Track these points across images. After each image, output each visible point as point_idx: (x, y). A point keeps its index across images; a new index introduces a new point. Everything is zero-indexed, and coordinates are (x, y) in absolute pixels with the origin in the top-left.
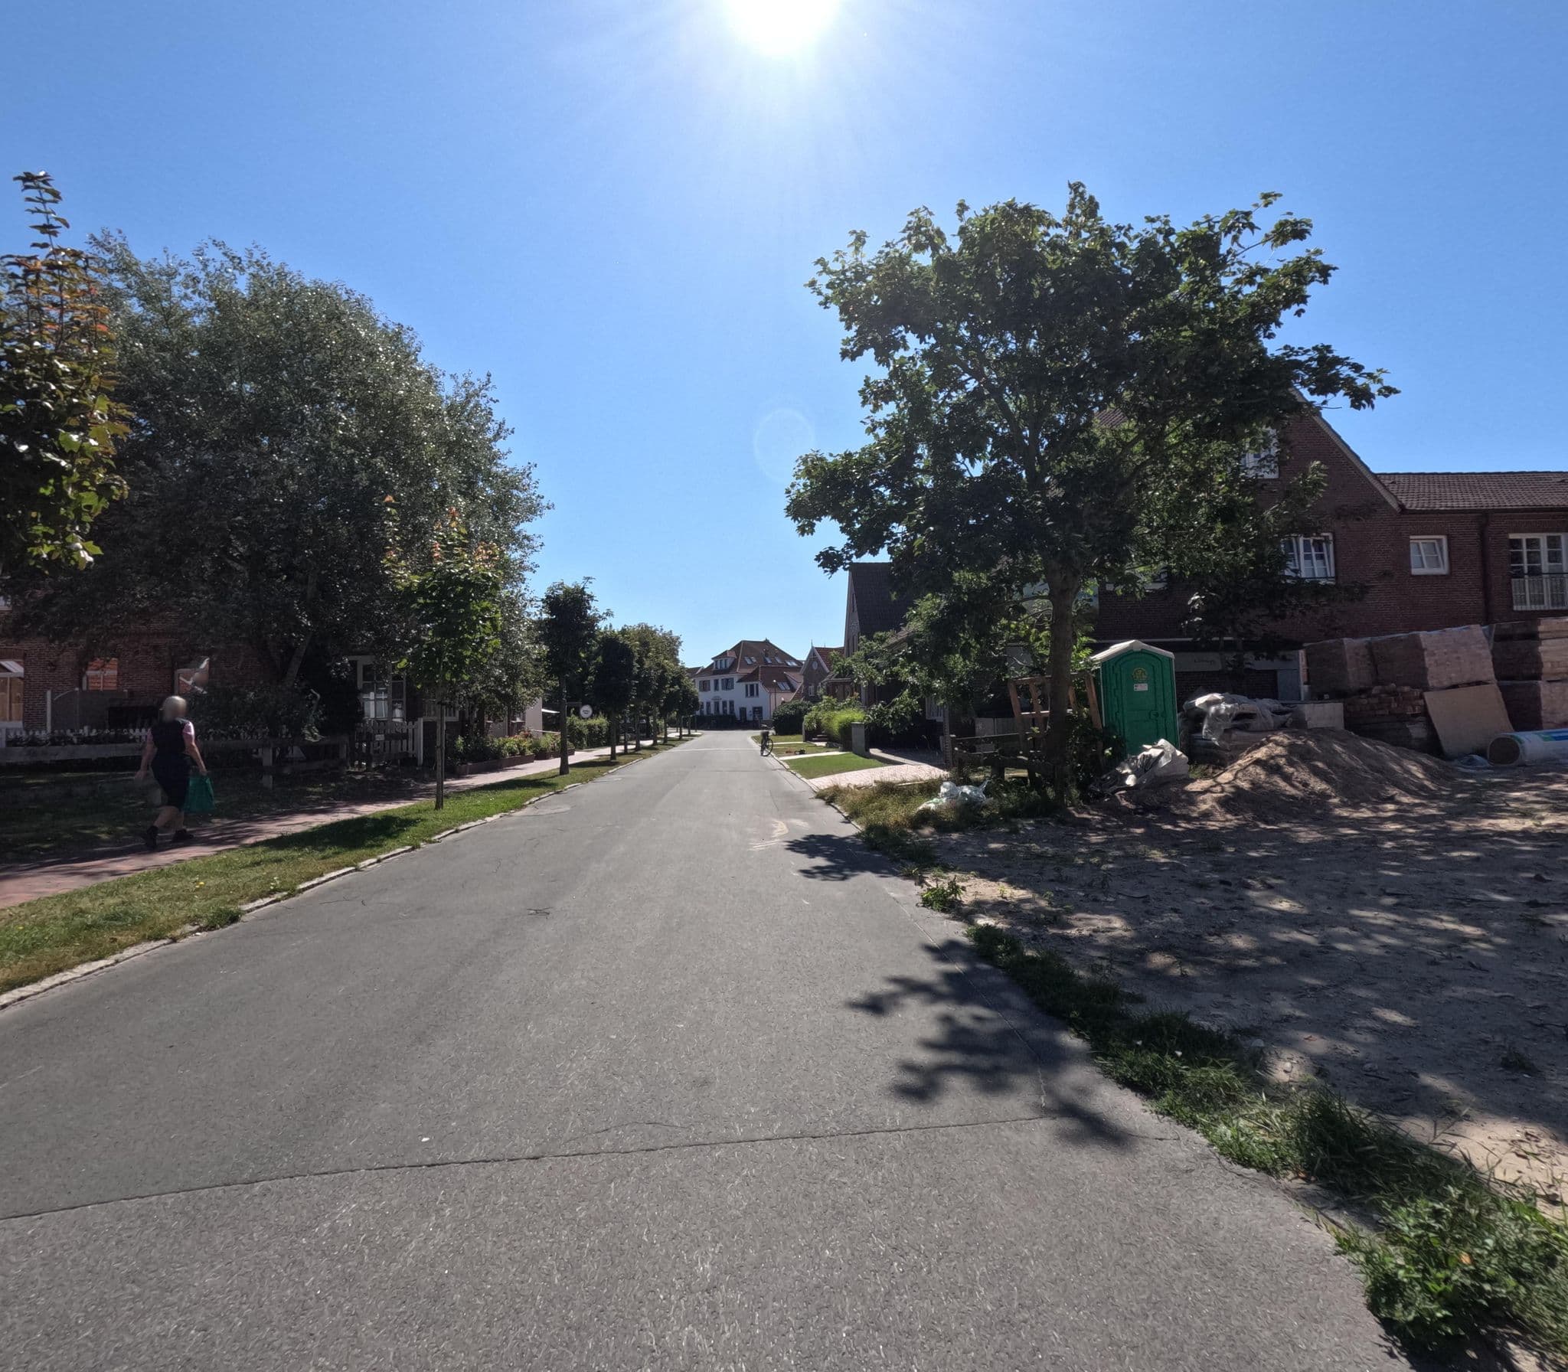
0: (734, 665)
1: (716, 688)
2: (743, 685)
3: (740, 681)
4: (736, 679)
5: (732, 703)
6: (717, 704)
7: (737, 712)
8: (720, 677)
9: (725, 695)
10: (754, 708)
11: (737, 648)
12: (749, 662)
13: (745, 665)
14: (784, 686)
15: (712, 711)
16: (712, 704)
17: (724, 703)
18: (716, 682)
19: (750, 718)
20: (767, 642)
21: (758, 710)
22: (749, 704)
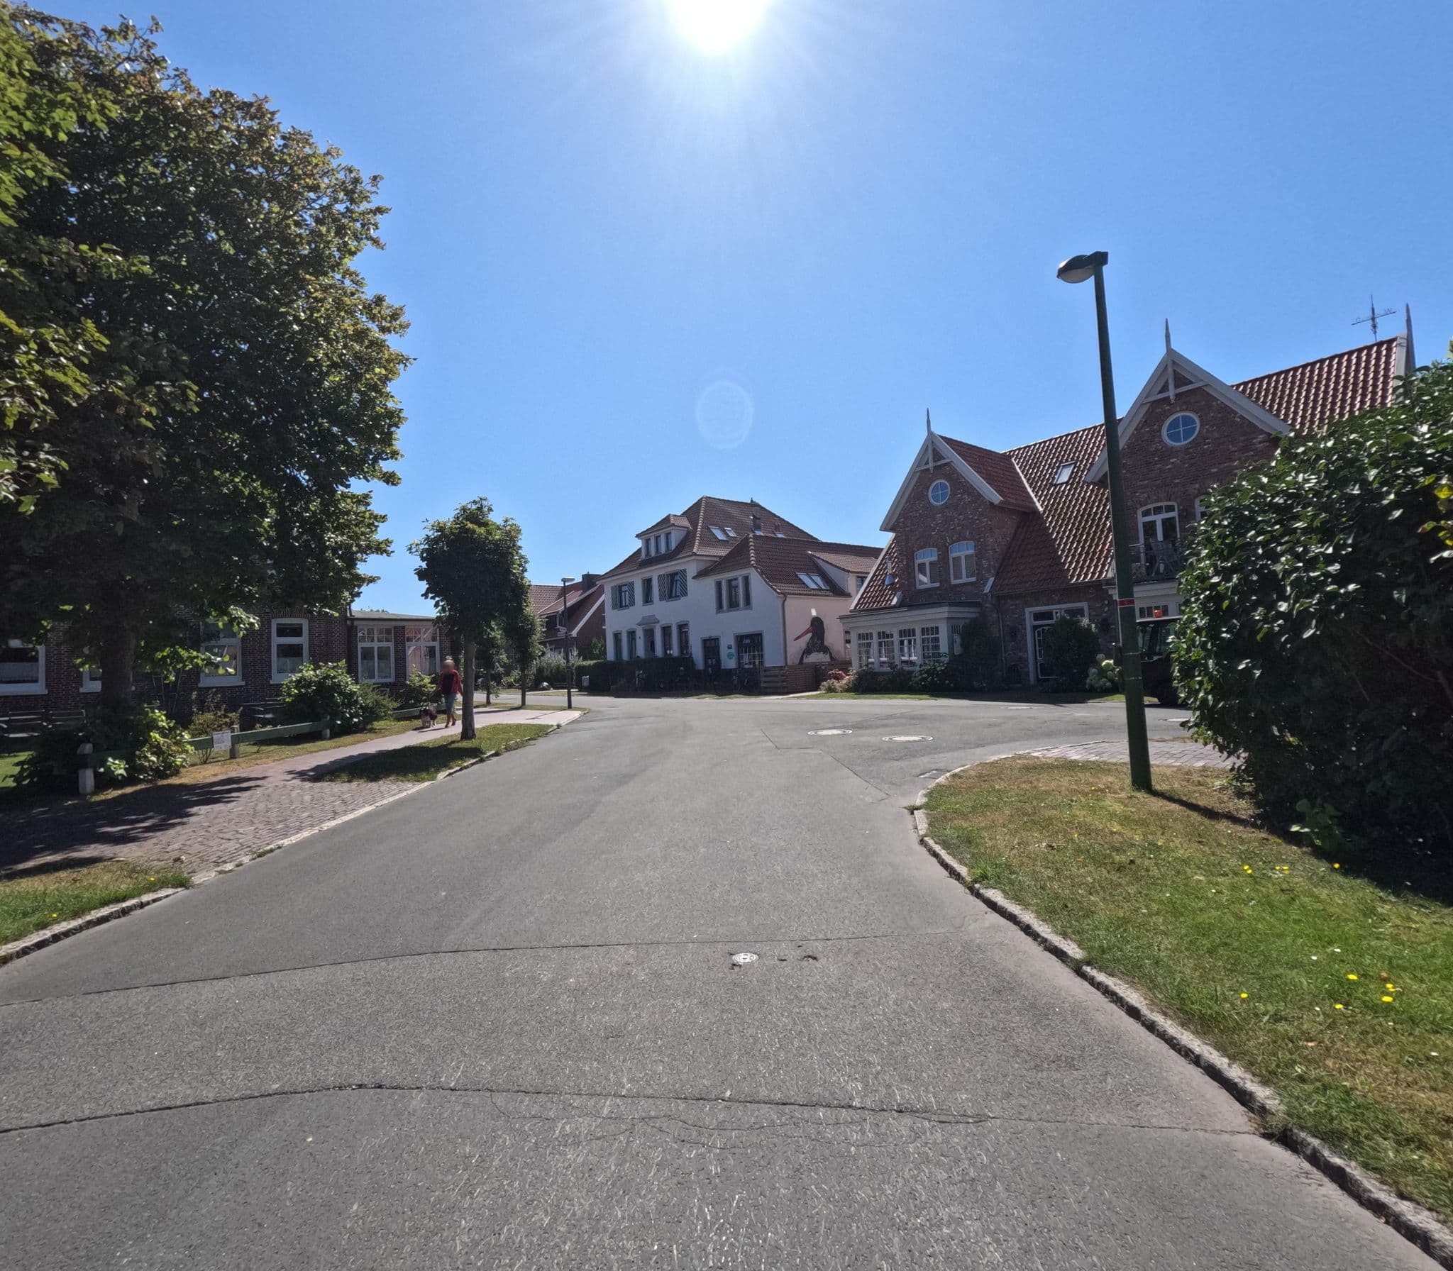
0: (686, 542)
1: (648, 599)
2: (709, 583)
3: (701, 574)
4: (692, 569)
5: (682, 628)
6: (649, 634)
7: (697, 651)
8: (655, 572)
9: (666, 612)
10: (740, 639)
11: (692, 513)
12: (720, 536)
13: (710, 541)
14: (814, 581)
15: (641, 651)
16: (640, 634)
17: (666, 630)
18: (647, 583)
19: (729, 663)
20: (753, 505)
21: (750, 643)
22: (729, 627)
